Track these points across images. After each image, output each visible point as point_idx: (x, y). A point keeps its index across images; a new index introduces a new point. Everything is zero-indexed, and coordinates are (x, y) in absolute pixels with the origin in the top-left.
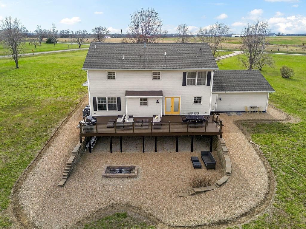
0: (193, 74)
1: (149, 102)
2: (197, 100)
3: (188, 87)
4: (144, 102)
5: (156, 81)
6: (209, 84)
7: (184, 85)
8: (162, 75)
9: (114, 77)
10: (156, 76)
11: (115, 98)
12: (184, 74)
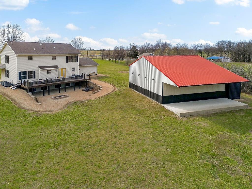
0: (70, 57)
1: (52, 71)
2: (73, 69)
3: (69, 63)
4: (49, 72)
5: (54, 60)
6: (77, 61)
7: (67, 62)
8: (57, 58)
9: (32, 59)
10: (54, 58)
11: (32, 71)
12: (67, 57)
